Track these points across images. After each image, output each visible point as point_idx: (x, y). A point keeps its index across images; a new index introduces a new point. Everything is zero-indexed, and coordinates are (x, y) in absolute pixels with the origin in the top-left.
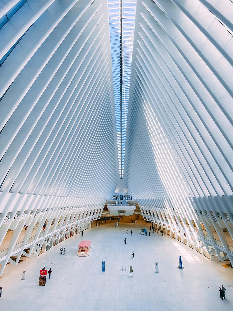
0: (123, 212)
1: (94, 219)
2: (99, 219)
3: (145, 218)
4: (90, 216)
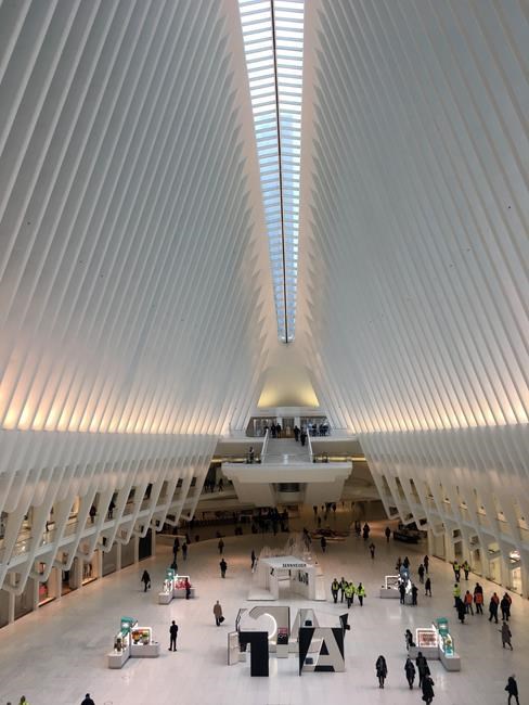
1: (163, 520)
2: (190, 519)
3: (392, 514)
4: (144, 507)
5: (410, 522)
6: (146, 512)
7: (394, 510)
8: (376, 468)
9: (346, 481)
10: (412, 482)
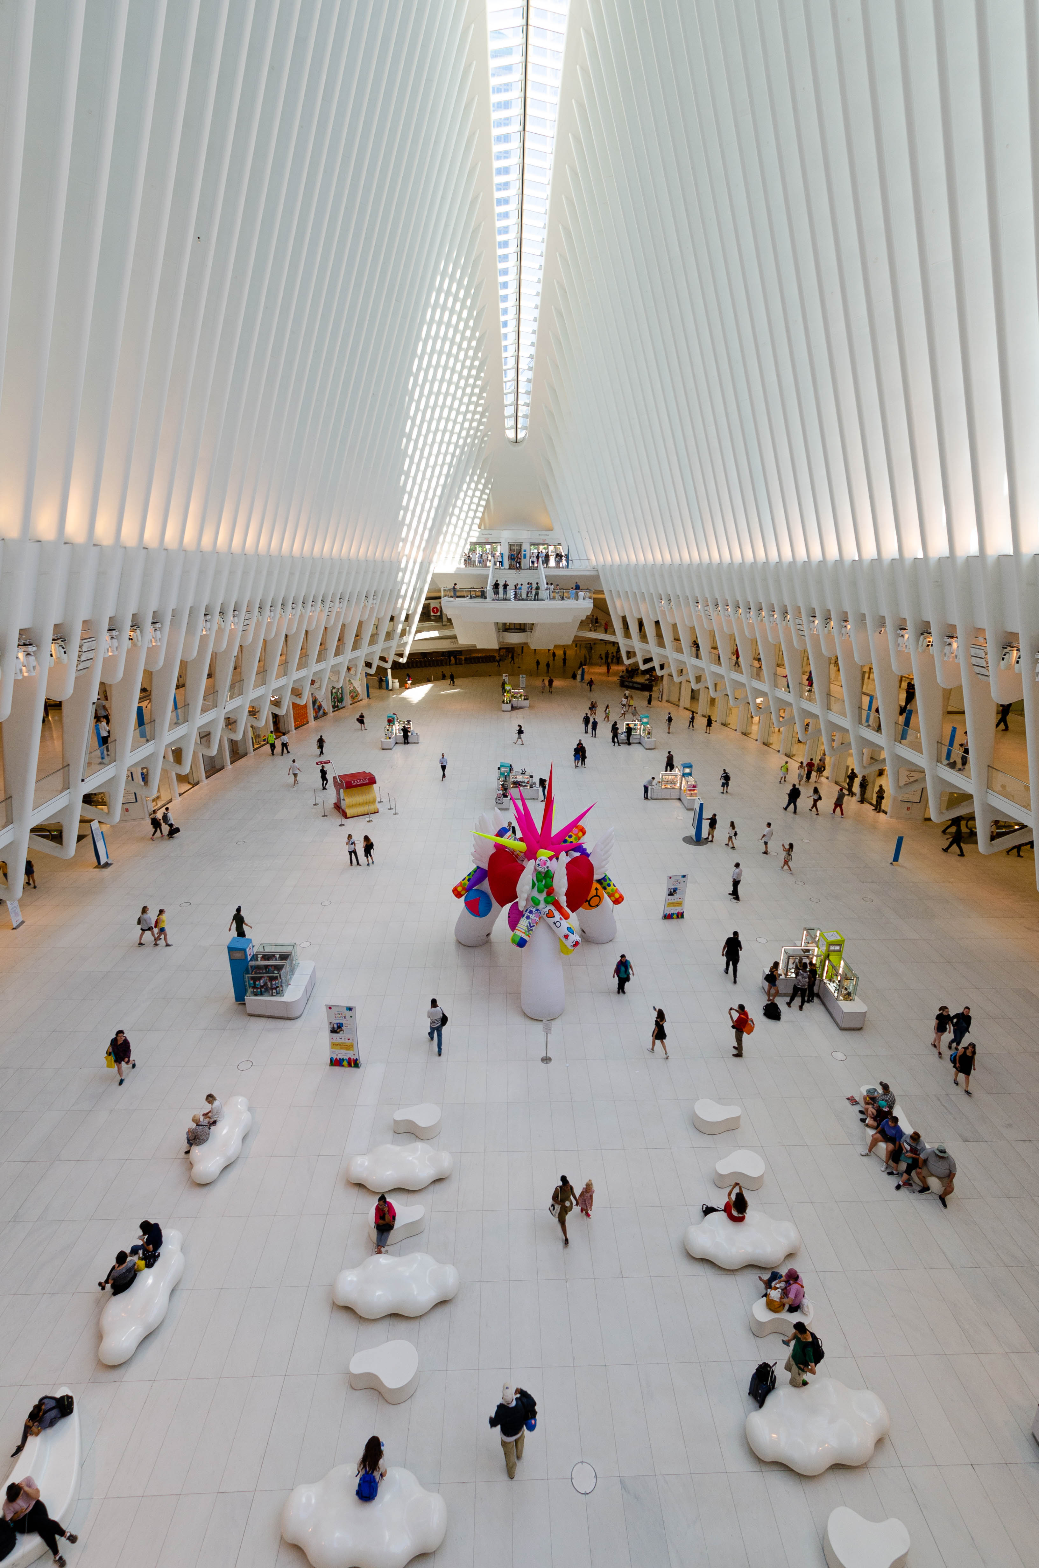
0: (521, 628)
1: (376, 662)
2: (403, 660)
3: (628, 658)
4: (355, 648)
5: (648, 666)
6: (357, 653)
7: (630, 654)
8: (617, 608)
9: (582, 622)
10: (657, 623)
